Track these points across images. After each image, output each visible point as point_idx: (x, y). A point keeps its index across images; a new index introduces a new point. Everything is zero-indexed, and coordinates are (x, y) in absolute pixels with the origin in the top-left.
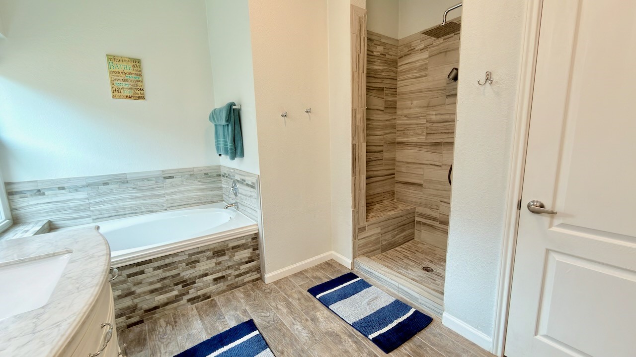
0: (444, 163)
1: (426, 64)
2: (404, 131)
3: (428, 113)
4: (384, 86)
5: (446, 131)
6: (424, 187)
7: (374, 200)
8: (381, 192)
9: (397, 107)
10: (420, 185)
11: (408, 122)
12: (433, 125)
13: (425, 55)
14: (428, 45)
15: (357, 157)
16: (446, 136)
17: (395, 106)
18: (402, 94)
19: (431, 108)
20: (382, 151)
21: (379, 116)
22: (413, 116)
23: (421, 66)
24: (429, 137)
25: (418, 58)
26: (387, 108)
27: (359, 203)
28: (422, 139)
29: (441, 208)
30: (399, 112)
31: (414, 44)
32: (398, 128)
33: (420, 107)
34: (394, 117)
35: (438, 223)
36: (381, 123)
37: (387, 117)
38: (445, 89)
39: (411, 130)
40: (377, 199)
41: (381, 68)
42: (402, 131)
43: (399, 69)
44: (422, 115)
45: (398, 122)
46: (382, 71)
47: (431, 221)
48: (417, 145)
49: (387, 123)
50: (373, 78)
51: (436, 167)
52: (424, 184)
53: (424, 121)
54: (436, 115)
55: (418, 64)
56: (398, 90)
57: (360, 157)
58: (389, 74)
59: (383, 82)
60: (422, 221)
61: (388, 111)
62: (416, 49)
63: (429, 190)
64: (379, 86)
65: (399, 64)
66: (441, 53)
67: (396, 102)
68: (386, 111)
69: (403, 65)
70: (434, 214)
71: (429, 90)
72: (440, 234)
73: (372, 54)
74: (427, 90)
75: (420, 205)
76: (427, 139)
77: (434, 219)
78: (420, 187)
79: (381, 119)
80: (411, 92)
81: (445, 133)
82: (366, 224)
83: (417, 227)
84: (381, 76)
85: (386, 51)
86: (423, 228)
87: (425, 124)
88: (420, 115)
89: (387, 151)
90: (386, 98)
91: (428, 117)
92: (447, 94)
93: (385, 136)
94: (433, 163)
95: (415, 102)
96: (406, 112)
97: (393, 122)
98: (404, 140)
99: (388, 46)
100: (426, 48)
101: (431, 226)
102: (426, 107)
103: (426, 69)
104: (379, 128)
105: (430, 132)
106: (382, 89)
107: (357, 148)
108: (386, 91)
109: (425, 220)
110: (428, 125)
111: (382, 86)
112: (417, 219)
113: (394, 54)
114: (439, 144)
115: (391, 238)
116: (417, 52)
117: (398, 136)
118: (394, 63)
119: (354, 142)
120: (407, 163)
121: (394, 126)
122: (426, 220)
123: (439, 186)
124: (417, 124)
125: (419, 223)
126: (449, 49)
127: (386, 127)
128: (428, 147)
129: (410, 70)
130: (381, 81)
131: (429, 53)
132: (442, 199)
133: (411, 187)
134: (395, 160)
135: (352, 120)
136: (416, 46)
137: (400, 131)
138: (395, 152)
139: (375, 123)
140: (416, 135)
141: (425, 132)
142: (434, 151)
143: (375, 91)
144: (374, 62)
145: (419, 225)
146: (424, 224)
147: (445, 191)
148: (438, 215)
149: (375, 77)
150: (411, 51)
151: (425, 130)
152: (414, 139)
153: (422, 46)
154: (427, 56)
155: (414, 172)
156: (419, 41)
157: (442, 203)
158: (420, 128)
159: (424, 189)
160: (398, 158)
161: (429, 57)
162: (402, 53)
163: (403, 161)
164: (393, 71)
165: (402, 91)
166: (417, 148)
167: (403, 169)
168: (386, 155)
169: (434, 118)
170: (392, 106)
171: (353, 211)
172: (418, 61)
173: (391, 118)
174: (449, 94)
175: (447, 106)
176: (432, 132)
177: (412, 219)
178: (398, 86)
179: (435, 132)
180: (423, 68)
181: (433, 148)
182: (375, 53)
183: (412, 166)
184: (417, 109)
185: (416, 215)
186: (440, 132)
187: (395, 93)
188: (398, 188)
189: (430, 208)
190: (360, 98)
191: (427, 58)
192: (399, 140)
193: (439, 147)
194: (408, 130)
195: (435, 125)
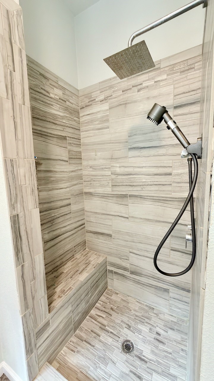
0: (130, 215)
1: (107, 115)
2: (90, 181)
3: (112, 165)
4: (66, 135)
5: (131, 184)
6: (113, 237)
7: (64, 260)
8: (71, 247)
9: (82, 157)
10: (110, 236)
11: (93, 173)
12: (118, 178)
13: (105, 106)
14: (108, 97)
15: (23, 233)
16: (131, 188)
17: (80, 157)
18: (87, 145)
19: (115, 160)
20: (70, 204)
21: (63, 167)
22: (98, 168)
23: (103, 117)
24: (114, 189)
25: (99, 110)
26: (72, 158)
27: (33, 298)
28: (108, 190)
29: (130, 259)
30: (84, 163)
31: (94, 95)
32: (85, 178)
33: (104, 159)
34: (80, 168)
35: (129, 273)
36: (65, 175)
37: (72, 168)
38: (127, 142)
39: (96, 181)
40: (68, 257)
41: (61, 114)
42: (88, 181)
43: (82, 120)
44: (107, 167)
45: (84, 172)
46: (63, 118)
47: (123, 271)
48: (104, 196)
49: (73, 174)
50: (51, 124)
51: (123, 219)
52: (113, 235)
53: (109, 173)
54: (120, 167)
55: (99, 116)
56: (82, 141)
57: (29, 232)
58: (71, 122)
59: (65, 130)
60: (114, 270)
61: (73, 161)
62: (97, 100)
63: (118, 240)
64: (60, 134)
65: (81, 115)
66: (121, 105)
67: (80, 152)
68: (71, 162)
69: (85, 116)
70: (124, 264)
71: (112, 142)
72: (132, 283)
73: (48, 95)
74: (110, 142)
75: (110, 254)
76: (113, 191)
77: (125, 269)
78: (110, 238)
79: (65, 170)
80: (94, 144)
81: (131, 186)
82: (49, 316)
83: (109, 275)
84: (62, 124)
85: (66, 97)
86: (115, 277)
87: (110, 175)
88: (104, 167)
89: (75, 203)
90: (69, 147)
91: (112, 169)
92: (130, 147)
93: (71, 188)
94: (120, 215)
95: (99, 154)
96: (91, 163)
97: (79, 173)
98: (91, 190)
99: (67, 92)
100: (106, 99)
101: (123, 276)
102: (109, 159)
103: (107, 121)
104: (64, 180)
105: (115, 184)
106: (64, 138)
107: (21, 221)
108: (69, 140)
109: (116, 269)
110: (113, 177)
111: (63, 134)
112: (109, 268)
113: (75, 103)
114: (125, 196)
115: (84, 306)
116: (97, 103)
117: (85, 186)
118: (75, 113)
119: (15, 213)
120: (96, 213)
121: (80, 177)
122: (118, 270)
123: (127, 237)
124: (103, 176)
125: (111, 272)
126: (128, 102)
127: (72, 178)
128: (115, 199)
129: (91, 122)
130: (62, 129)
131: (109, 104)
132: (131, 250)
133: (100, 237)
134: (84, 210)
135: (7, 179)
136: (96, 97)
137: (87, 181)
138: (83, 202)
139: (58, 175)
140: (102, 186)
141: (110, 183)
142: (120, 203)
143: (55, 139)
144: (52, 105)
145: (111, 274)
146: (116, 273)
147: (133, 242)
148: (128, 265)
149: (54, 123)
150: (92, 102)
151: (110, 181)
152: (100, 190)
153: (102, 97)
154: (107, 108)
155: (103, 223)
156: (99, 92)
157: (132, 254)
158: (105, 179)
159: (113, 240)
160: (86, 208)
161: (110, 108)
162: (83, 104)
163: (92, 211)
164: (75, 120)
165: (85, 142)
166: (104, 199)
167: (92, 219)
168: (74, 208)
169: (118, 170)
170: (78, 157)
171: (24, 317)
172: (99, 112)
173: (77, 168)
174: (132, 147)
175: (129, 159)
176: (118, 184)
177: (104, 270)
178: (82, 137)
179: (120, 184)
180: (104, 119)
181: (119, 199)
182: (52, 95)
183: (100, 216)
184: (101, 161)
185: (107, 264)
186: (124, 184)
187: (78, 143)
188: (89, 237)
189: (121, 259)
190: (20, 143)
191: (107, 110)
192: (86, 190)
193: (125, 199)
194: (94, 181)
195: (120, 177)
